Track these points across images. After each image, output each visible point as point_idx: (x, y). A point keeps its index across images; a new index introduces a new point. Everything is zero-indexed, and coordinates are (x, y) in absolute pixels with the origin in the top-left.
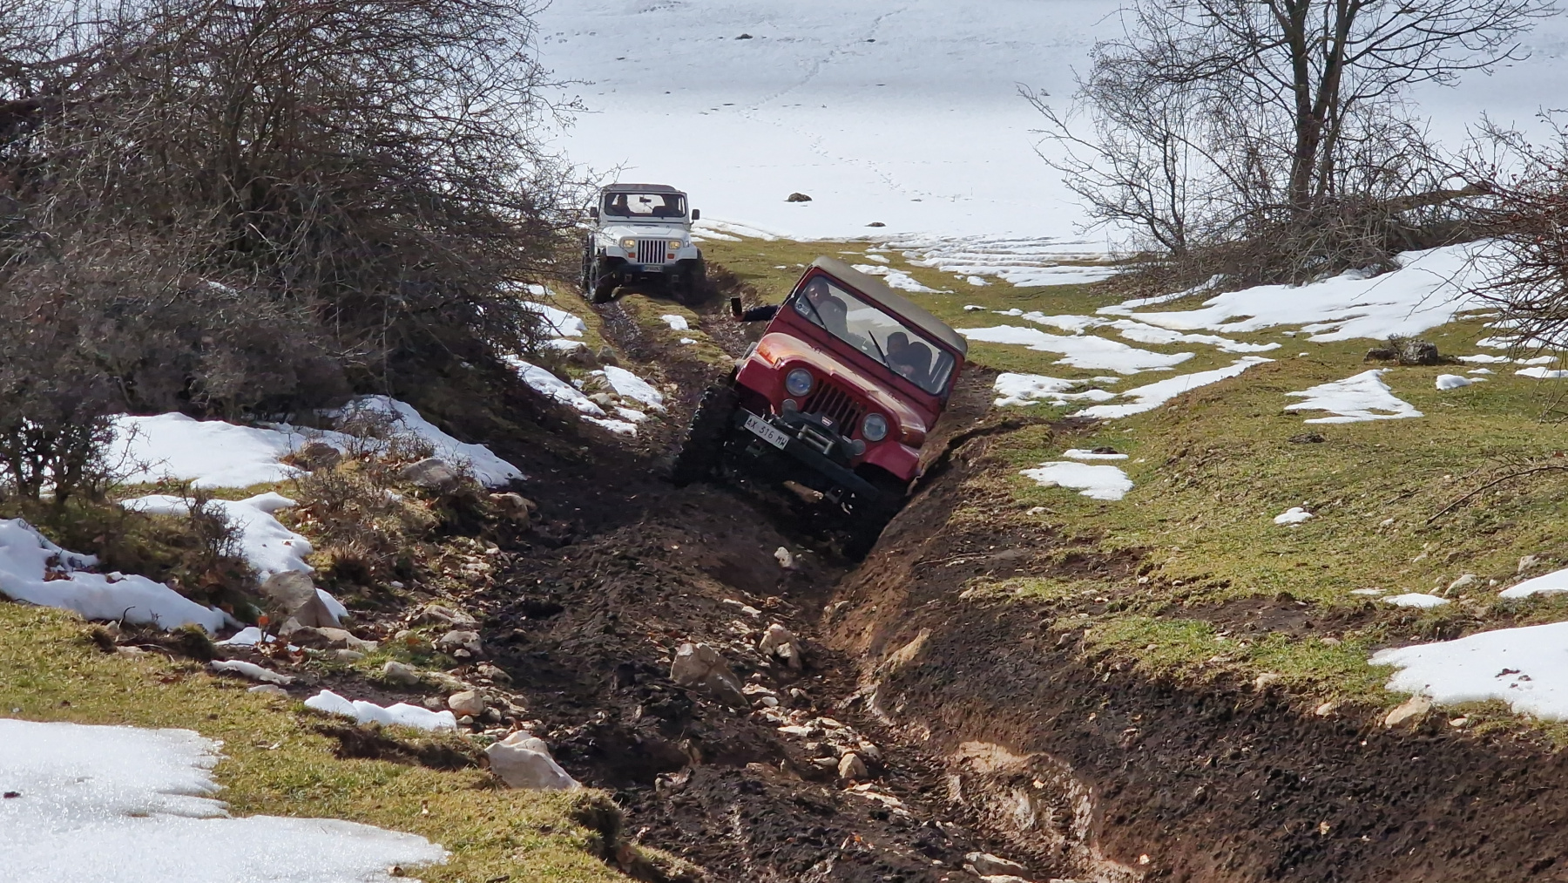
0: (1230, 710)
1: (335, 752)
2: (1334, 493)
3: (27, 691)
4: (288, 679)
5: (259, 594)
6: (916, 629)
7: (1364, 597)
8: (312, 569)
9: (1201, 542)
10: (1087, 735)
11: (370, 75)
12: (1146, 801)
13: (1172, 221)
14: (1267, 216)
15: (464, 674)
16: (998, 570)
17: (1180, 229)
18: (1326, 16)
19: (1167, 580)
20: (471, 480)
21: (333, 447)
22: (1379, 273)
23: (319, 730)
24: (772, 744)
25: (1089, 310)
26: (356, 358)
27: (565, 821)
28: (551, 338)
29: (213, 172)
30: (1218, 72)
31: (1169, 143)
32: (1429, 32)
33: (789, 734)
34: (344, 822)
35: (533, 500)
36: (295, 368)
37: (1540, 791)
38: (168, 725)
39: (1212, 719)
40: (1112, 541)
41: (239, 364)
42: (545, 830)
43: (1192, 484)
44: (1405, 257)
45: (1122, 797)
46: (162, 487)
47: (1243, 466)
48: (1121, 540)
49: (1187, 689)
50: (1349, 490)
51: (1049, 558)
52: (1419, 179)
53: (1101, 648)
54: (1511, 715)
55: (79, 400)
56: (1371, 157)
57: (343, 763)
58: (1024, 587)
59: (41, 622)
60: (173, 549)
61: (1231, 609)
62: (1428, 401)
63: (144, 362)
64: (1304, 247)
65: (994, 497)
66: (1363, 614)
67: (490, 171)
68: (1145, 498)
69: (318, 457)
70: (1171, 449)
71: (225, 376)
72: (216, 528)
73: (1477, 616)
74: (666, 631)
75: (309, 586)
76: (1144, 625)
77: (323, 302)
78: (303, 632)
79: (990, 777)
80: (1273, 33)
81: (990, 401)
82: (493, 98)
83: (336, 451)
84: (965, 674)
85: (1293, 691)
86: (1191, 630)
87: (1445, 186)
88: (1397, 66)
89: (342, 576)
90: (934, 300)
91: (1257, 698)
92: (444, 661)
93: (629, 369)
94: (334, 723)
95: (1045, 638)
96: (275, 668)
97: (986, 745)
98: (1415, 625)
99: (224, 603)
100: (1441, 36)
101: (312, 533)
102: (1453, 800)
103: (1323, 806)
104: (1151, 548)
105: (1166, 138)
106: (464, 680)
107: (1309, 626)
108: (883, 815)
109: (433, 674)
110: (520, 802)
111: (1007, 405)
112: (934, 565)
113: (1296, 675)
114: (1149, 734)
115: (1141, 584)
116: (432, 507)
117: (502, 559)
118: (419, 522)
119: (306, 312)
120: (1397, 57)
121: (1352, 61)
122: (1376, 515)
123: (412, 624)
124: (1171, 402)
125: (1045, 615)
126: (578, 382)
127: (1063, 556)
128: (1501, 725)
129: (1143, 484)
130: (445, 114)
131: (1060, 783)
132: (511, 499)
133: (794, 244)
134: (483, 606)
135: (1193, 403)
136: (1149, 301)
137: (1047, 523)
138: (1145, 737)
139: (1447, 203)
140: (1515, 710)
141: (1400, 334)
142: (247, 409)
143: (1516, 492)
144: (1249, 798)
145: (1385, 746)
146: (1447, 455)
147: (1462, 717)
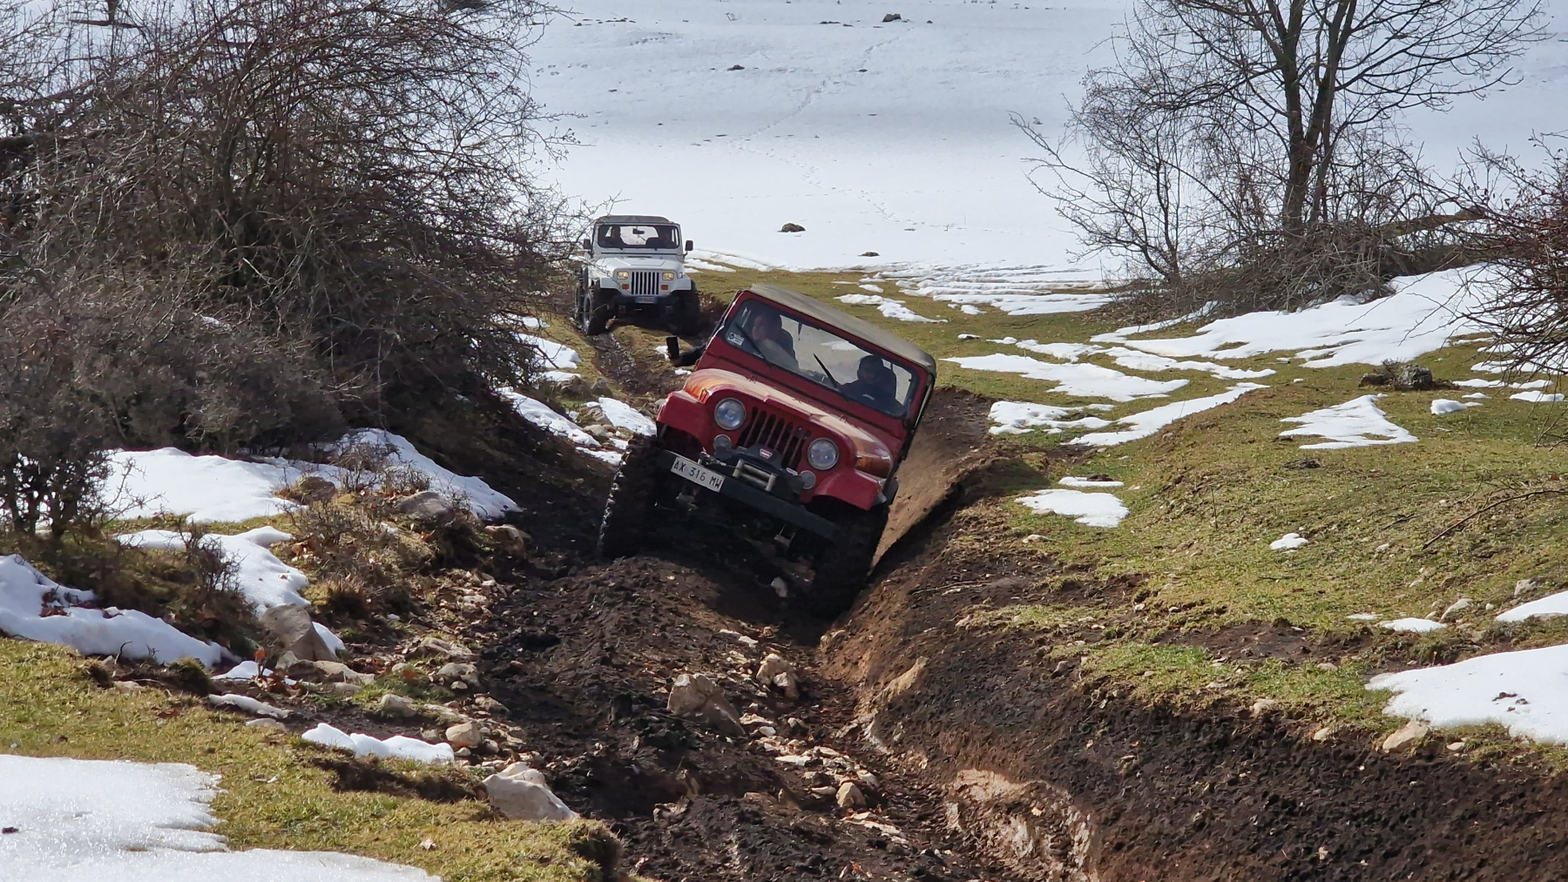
0: (1227, 736)
1: (333, 785)
2: (1330, 518)
3: (25, 727)
4: (285, 712)
5: (256, 629)
6: (914, 657)
7: (1361, 622)
8: (309, 602)
9: (1197, 568)
10: (1085, 762)
11: (362, 110)
12: (1144, 827)
13: (1166, 248)
14: (1260, 243)
15: (461, 706)
16: (994, 599)
17: (1174, 255)
18: (1318, 43)
19: (1164, 607)
20: (467, 513)
21: (328, 480)
22: (1373, 298)
23: (317, 763)
24: (769, 774)
25: (1084, 339)
26: (351, 392)
27: (563, 852)
28: (545, 370)
29: (206, 208)
30: (1210, 99)
31: (1162, 170)
32: (1421, 57)
33: (787, 764)
34: (343, 855)
35: (528, 532)
36: (291, 403)
37: (1539, 815)
38: (166, 760)
39: (1209, 745)
40: (1108, 568)
41: (234, 399)
42: (544, 861)
43: (1187, 510)
44: (1399, 282)
45: (1120, 823)
46: (157, 522)
47: (1238, 492)
48: (1118, 567)
49: (1185, 716)
50: (1345, 515)
51: (1045, 585)
52: (1412, 204)
53: (1098, 675)
54: (1509, 738)
55: (74, 435)
56: (1364, 182)
57: (341, 796)
58: (1020, 615)
59: (38, 657)
60: (170, 583)
61: (1227, 634)
62: (1423, 426)
63: (139, 398)
64: (1297, 274)
65: (990, 525)
66: (1360, 638)
67: (483, 204)
68: (1141, 525)
69: (315, 491)
70: (1166, 476)
71: (220, 412)
72: (212, 562)
73: (1474, 640)
74: (664, 662)
75: (306, 620)
76: (1140, 652)
77: (317, 336)
78: (300, 666)
79: (988, 804)
80: (1265, 60)
81: (985, 430)
82: (485, 132)
83: (331, 484)
84: (962, 702)
85: (1290, 716)
86: (1188, 656)
87: (1438, 211)
88: (1390, 91)
89: (339, 610)
90: (928, 329)
91: (1254, 724)
92: (441, 694)
93: (624, 401)
94: (332, 756)
95: (1042, 665)
96: (272, 702)
97: (984, 773)
98: (1412, 649)
99: (220, 637)
100: (1433, 61)
101: (308, 567)
102: (1451, 824)
103: (1321, 832)
104: (1147, 575)
105: (1159, 166)
106: (462, 712)
107: (1306, 651)
108: (881, 844)
109: (431, 706)
110: (518, 834)
111: (1002, 433)
112: (930, 594)
113: (1293, 700)
114: (1146, 760)
115: (1138, 611)
116: (428, 540)
117: (499, 592)
118: (414, 555)
119: (299, 348)
120: (1389, 83)
121: (1344, 87)
122: (1372, 541)
123: (409, 657)
124: (1166, 429)
125: (1041, 642)
126: (574, 414)
127: (1059, 584)
128: (1498, 748)
129: (1139, 511)
130: (437, 147)
131: (1059, 810)
132: (506, 531)
133: (787, 274)
134: (479, 638)
135: (1188, 429)
136: (1143, 328)
137: (1042, 551)
138: (1142, 764)
139: (1441, 228)
140: (1513, 734)
141: (1395, 360)
142: (242, 444)
143: (1511, 516)
144: (1247, 824)
145: (1382, 771)
146: (1442, 480)
147: (1460, 741)
